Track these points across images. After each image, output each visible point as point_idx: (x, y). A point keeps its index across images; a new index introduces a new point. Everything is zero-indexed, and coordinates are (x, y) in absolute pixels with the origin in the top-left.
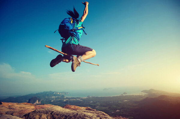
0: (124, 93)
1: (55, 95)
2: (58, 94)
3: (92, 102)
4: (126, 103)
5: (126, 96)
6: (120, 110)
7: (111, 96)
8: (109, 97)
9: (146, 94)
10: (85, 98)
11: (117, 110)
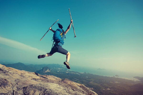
0: (116, 76)
1: (60, 67)
2: (63, 67)
3: (87, 77)
4: (117, 84)
5: (117, 78)
6: (111, 89)
7: (104, 76)
8: (102, 76)
9: (138, 80)
10: (82, 73)
11: (107, 88)
